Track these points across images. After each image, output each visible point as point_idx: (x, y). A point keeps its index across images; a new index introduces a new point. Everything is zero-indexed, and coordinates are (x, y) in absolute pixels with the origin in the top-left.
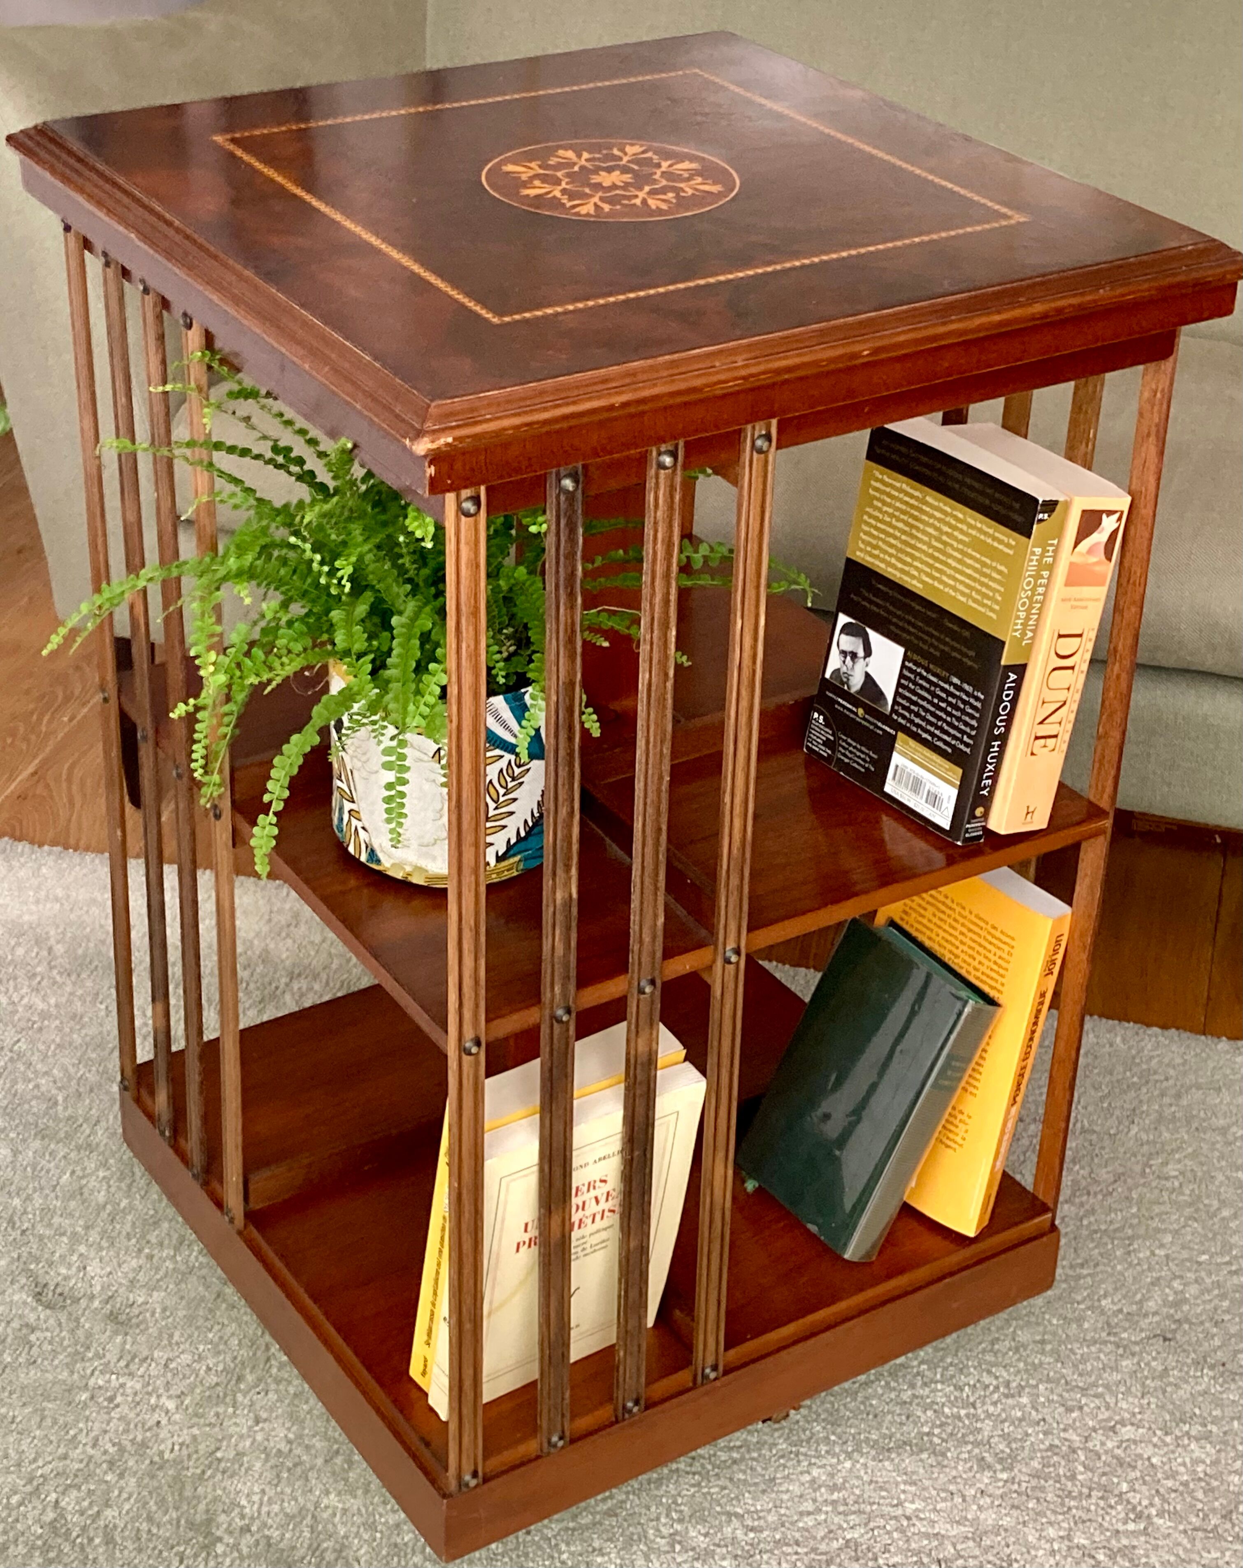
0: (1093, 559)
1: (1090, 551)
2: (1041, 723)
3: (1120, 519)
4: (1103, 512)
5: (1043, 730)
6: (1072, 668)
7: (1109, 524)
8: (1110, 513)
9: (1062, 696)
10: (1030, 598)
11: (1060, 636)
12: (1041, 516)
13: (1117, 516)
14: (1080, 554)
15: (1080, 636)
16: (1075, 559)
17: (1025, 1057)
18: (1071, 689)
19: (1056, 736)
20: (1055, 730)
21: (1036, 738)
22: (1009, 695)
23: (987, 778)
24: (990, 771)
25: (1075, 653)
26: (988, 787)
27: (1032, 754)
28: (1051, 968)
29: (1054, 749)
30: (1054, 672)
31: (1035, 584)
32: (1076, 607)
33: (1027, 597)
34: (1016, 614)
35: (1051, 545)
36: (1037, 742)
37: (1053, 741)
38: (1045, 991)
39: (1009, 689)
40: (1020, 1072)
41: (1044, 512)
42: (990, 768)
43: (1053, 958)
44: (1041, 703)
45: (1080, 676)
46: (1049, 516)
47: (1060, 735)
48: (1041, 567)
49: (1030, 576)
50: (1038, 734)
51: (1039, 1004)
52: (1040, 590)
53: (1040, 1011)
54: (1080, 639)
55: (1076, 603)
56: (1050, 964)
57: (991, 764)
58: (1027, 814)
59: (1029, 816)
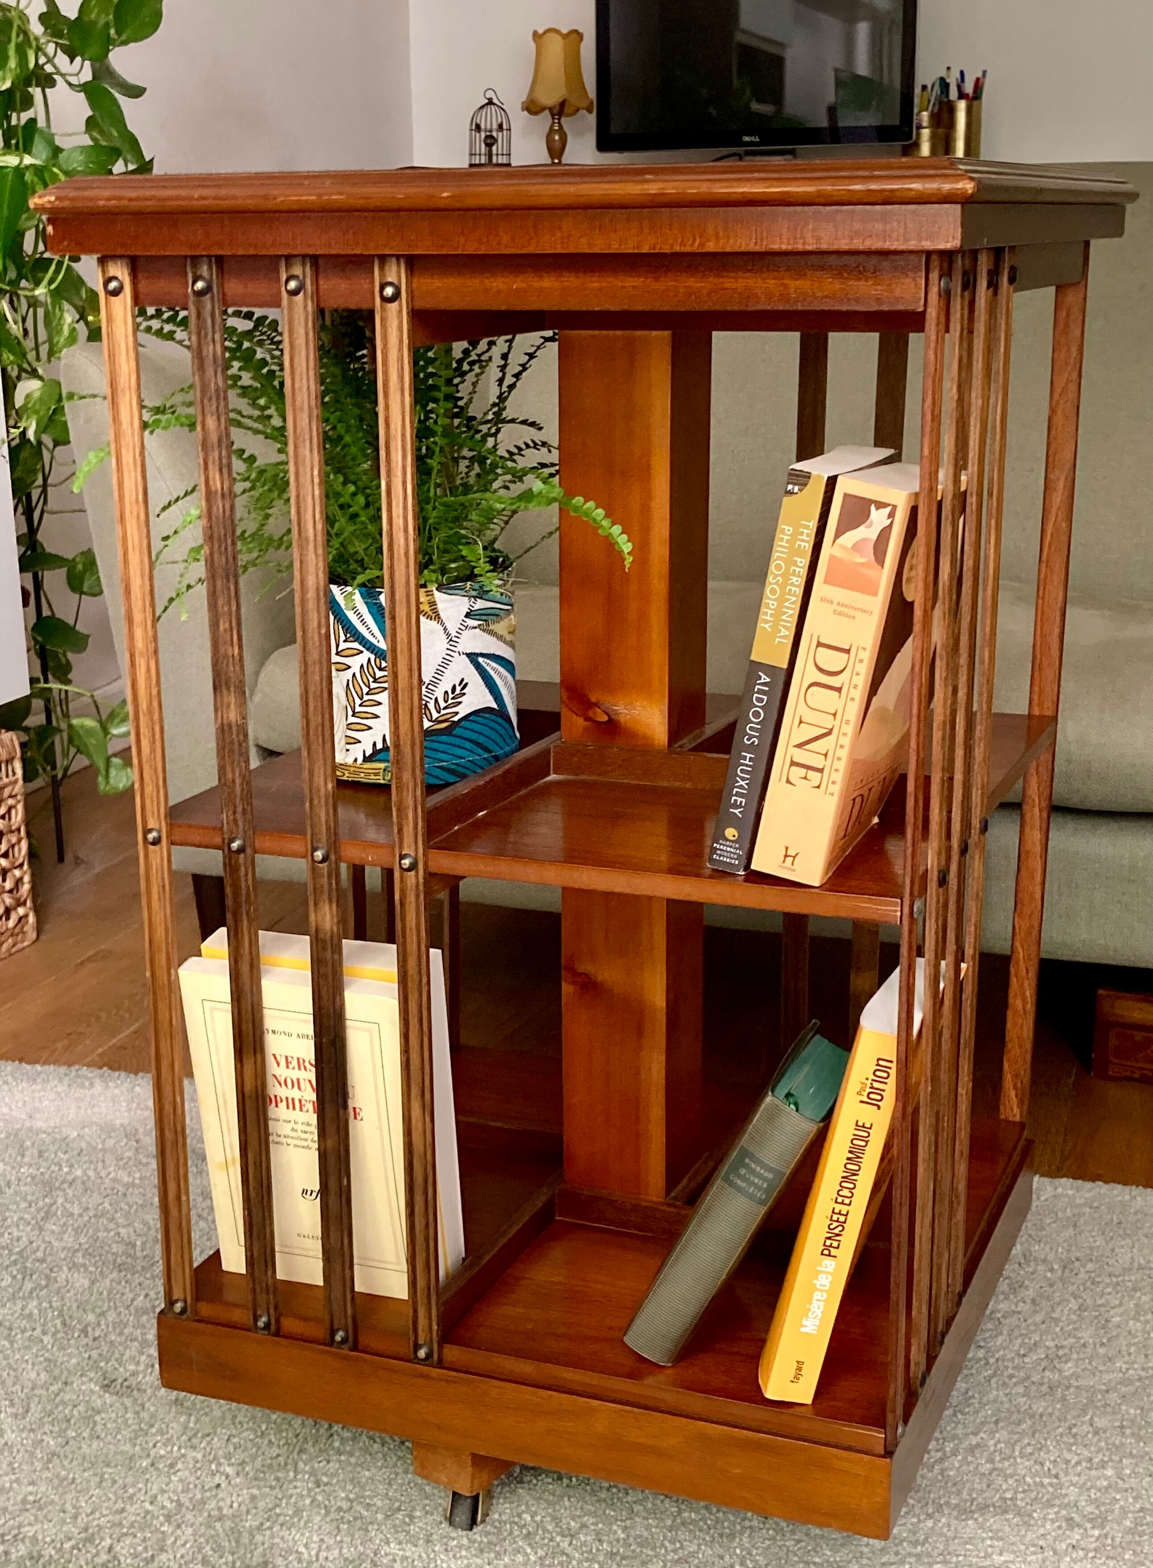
0: (859, 559)
1: (857, 547)
2: (800, 746)
3: (891, 515)
4: (871, 502)
5: (801, 756)
6: (839, 690)
7: (878, 518)
8: (880, 505)
9: (829, 722)
10: (783, 586)
11: (819, 644)
12: (790, 487)
13: (889, 509)
14: (846, 546)
15: (848, 651)
16: (837, 552)
17: (840, 1199)
18: (839, 716)
19: (821, 771)
20: (818, 762)
21: (793, 763)
22: (761, 700)
23: (737, 794)
24: (741, 787)
25: (842, 671)
26: (740, 806)
27: (788, 781)
28: (872, 1096)
29: (818, 787)
30: (814, 688)
31: (787, 569)
32: (840, 614)
33: (777, 583)
34: (765, 601)
35: (807, 527)
36: (794, 768)
37: (819, 775)
38: (868, 1125)
39: (760, 692)
40: (835, 1217)
41: (795, 484)
42: (743, 783)
43: (876, 1085)
44: (797, 721)
45: (849, 703)
46: (800, 490)
47: (826, 772)
48: (794, 551)
49: (779, 558)
50: (795, 760)
51: (856, 1137)
52: (795, 579)
53: (862, 1149)
54: (846, 656)
55: (839, 609)
56: (869, 1090)
57: (743, 779)
58: (786, 856)
59: (790, 859)
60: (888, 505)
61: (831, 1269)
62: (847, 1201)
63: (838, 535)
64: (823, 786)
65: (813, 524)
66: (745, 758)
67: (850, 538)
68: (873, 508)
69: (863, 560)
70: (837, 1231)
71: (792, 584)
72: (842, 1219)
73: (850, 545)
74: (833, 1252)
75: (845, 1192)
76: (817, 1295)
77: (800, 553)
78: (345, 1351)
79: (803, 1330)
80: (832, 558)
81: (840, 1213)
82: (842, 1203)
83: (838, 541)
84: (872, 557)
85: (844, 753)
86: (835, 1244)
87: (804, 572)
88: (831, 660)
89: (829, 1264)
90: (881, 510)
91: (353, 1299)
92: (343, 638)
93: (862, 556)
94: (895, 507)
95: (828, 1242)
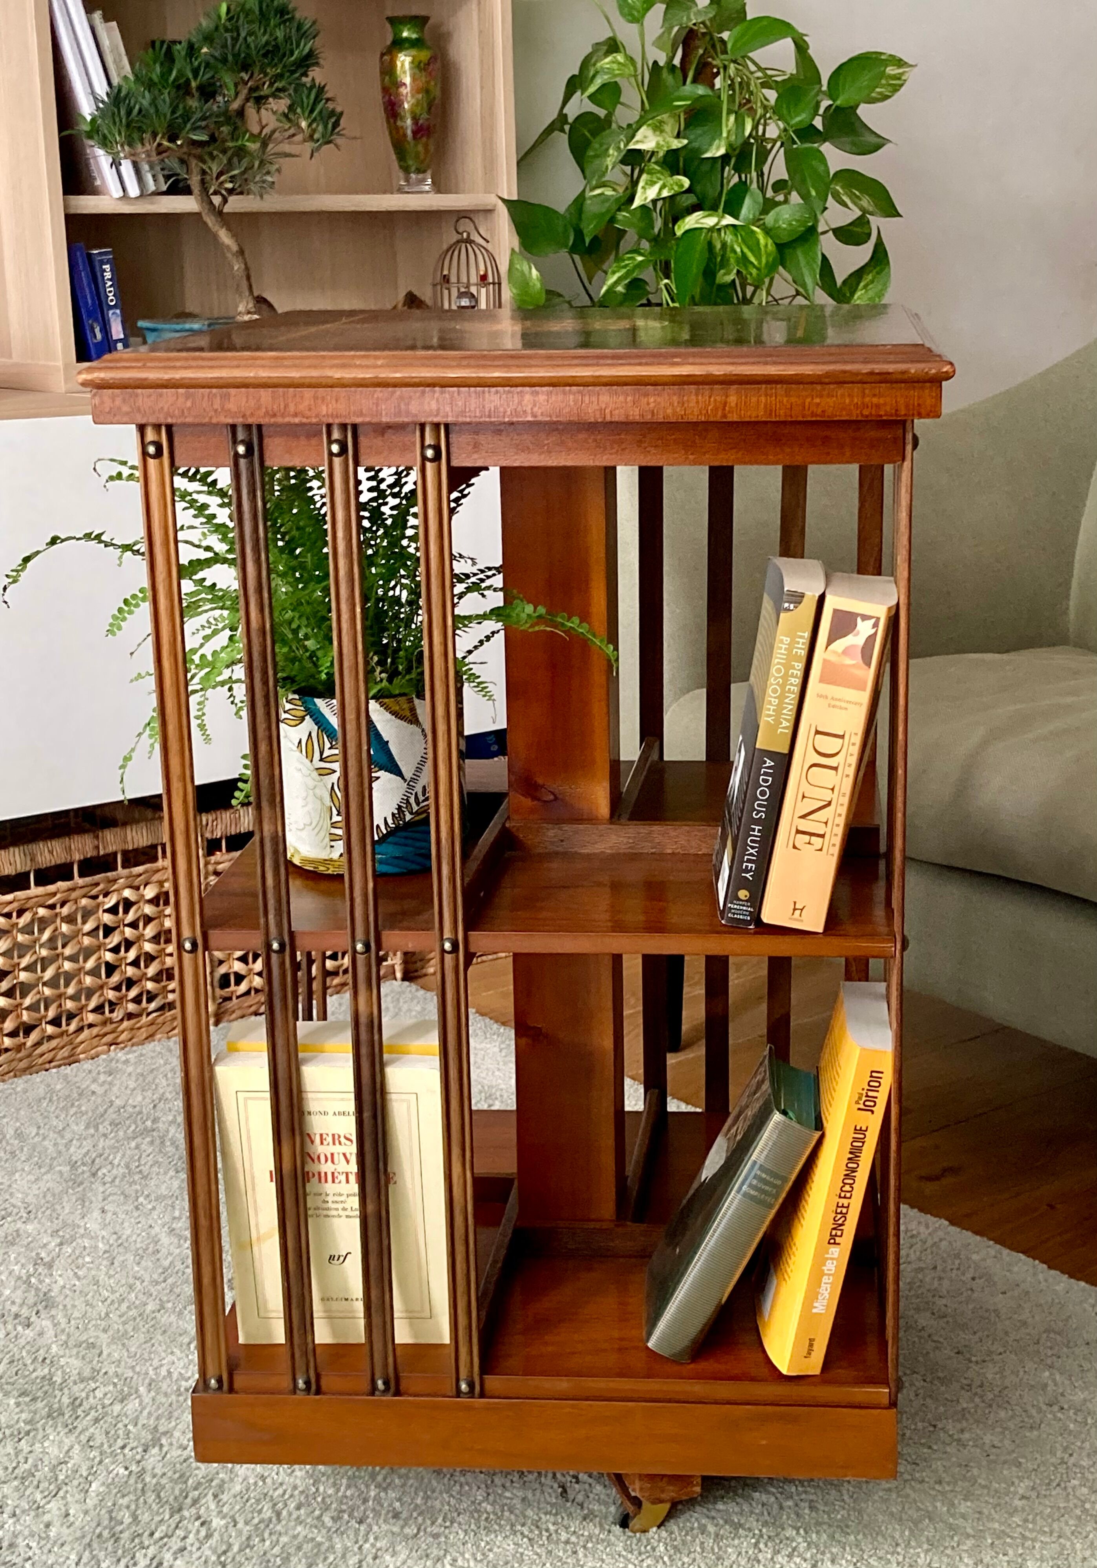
0: (848, 661)
1: (846, 652)
2: (803, 817)
3: (876, 625)
4: (857, 615)
5: (804, 825)
6: (835, 769)
7: (864, 629)
8: (865, 618)
9: (827, 795)
10: (783, 686)
11: (818, 732)
12: (786, 605)
13: (873, 621)
14: (835, 652)
15: (842, 737)
16: (829, 656)
17: (843, 1194)
18: (836, 790)
19: (822, 836)
20: (820, 829)
21: (798, 832)
22: (767, 781)
23: (749, 861)
24: (751, 855)
25: (837, 753)
26: (751, 871)
27: (794, 847)
28: (867, 1103)
29: (821, 850)
30: (814, 768)
31: (786, 673)
32: (834, 706)
33: (778, 684)
34: (767, 699)
35: (801, 637)
36: (799, 836)
37: (820, 840)
38: (864, 1128)
39: (766, 774)
40: (839, 1210)
41: (791, 603)
42: (751, 851)
43: (870, 1094)
44: (800, 796)
45: (845, 779)
46: (796, 607)
47: (827, 837)
48: (791, 657)
49: (779, 663)
50: (800, 828)
51: (855, 1140)
52: (793, 680)
53: (860, 1149)
54: (841, 741)
55: (833, 703)
56: (864, 1099)
57: (753, 848)
58: (795, 909)
59: (798, 912)
60: (872, 617)
61: (836, 1255)
62: (848, 1195)
63: (830, 642)
64: (825, 849)
65: (807, 635)
66: (754, 830)
67: (840, 645)
68: (859, 619)
69: (854, 662)
70: (840, 1222)
71: (791, 684)
72: (844, 1210)
73: (840, 651)
74: (838, 1240)
75: (847, 1188)
76: (825, 1279)
77: (797, 658)
78: (388, 1398)
79: (814, 1311)
80: (825, 661)
81: (843, 1206)
82: (845, 1197)
83: (830, 648)
84: (861, 661)
85: (841, 821)
86: (839, 1233)
87: (800, 674)
88: (828, 745)
89: (834, 1251)
90: (867, 622)
91: (394, 1350)
92: (327, 745)
93: (852, 659)
94: (878, 619)
95: (834, 1232)
